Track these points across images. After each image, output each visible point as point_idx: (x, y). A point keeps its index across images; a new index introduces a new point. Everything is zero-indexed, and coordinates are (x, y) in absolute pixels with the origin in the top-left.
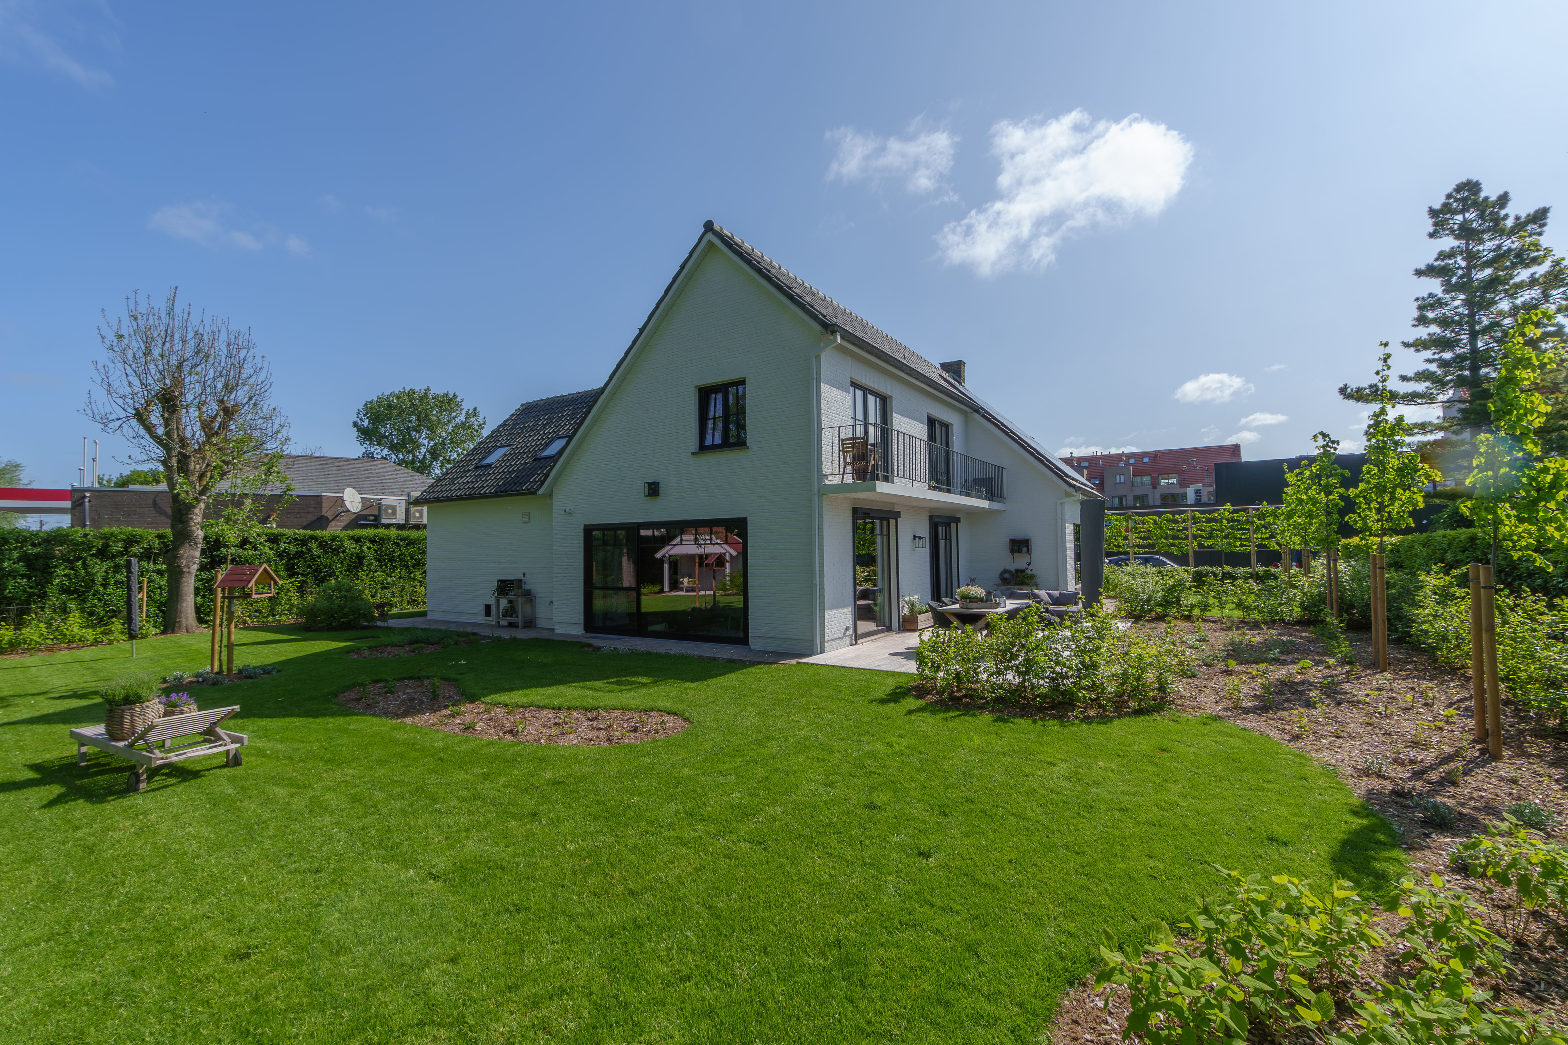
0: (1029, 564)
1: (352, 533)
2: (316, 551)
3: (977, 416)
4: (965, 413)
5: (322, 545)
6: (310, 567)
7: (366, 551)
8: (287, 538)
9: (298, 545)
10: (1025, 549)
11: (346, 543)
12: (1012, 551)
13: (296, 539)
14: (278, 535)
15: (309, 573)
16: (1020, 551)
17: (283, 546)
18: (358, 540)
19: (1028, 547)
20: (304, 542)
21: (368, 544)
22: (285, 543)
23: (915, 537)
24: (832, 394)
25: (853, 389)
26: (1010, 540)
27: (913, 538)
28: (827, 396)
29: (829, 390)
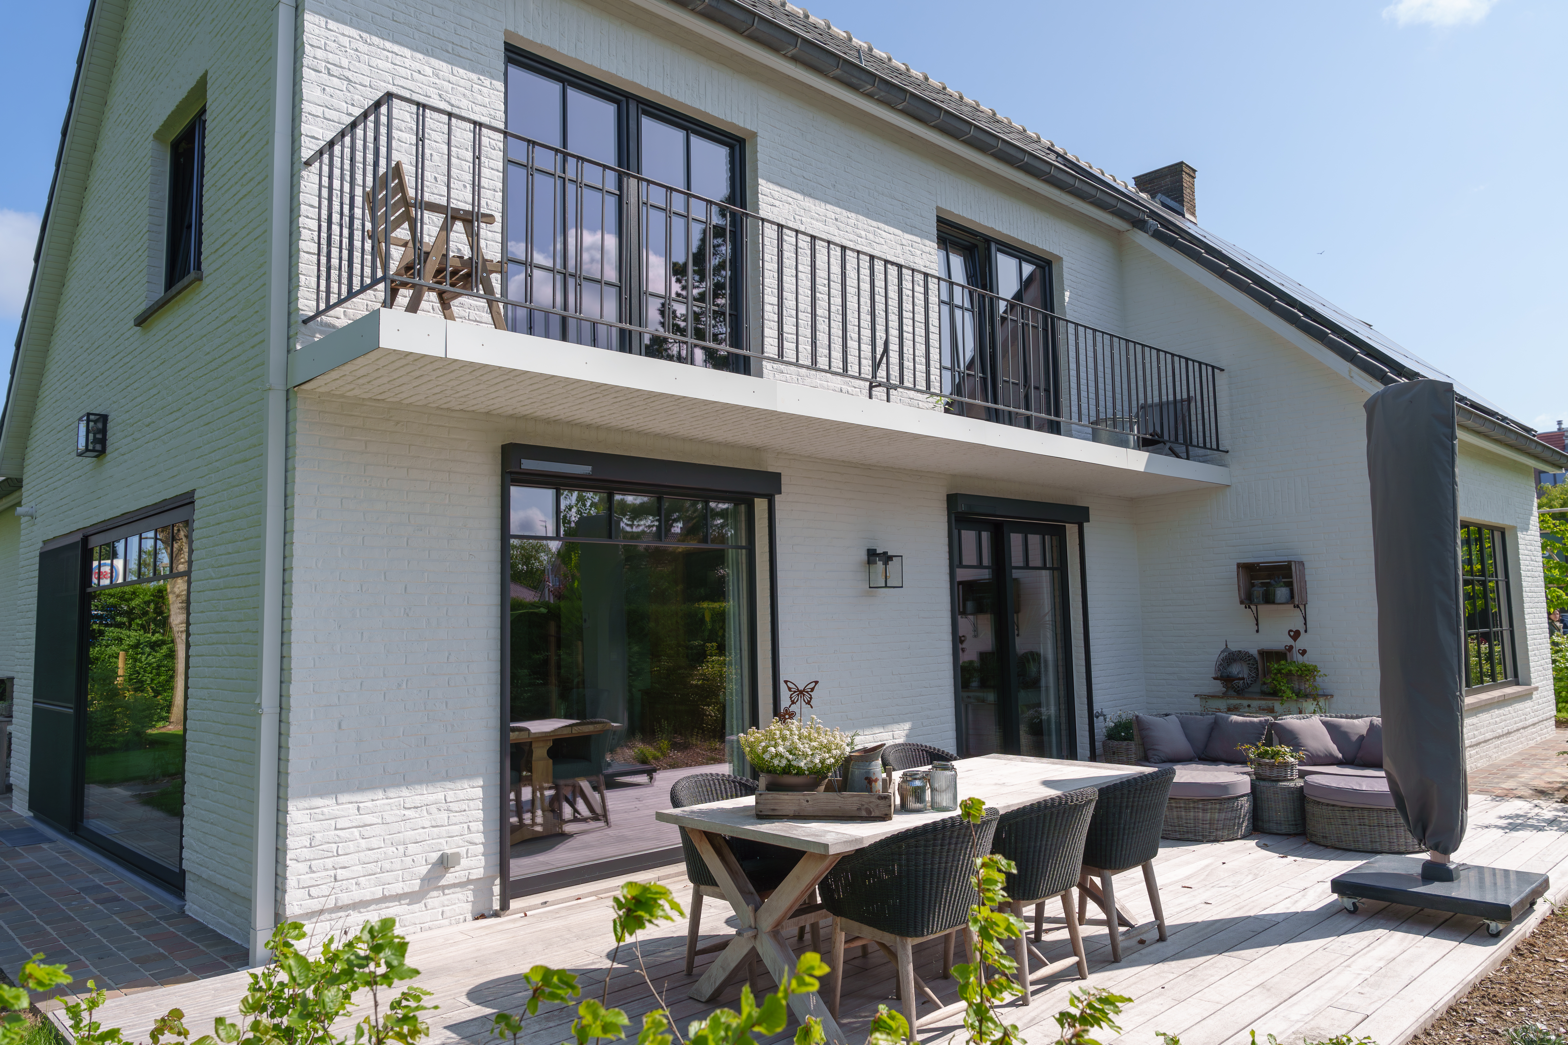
0: (1296, 635)
3: (1142, 239)
4: (1115, 238)
10: (1282, 593)
12: (1248, 600)
16: (1269, 599)
19: (1290, 585)
23: (872, 555)
24: (382, 64)
25: (513, 70)
26: (1239, 566)
27: (865, 557)
28: (345, 63)
29: (364, 48)
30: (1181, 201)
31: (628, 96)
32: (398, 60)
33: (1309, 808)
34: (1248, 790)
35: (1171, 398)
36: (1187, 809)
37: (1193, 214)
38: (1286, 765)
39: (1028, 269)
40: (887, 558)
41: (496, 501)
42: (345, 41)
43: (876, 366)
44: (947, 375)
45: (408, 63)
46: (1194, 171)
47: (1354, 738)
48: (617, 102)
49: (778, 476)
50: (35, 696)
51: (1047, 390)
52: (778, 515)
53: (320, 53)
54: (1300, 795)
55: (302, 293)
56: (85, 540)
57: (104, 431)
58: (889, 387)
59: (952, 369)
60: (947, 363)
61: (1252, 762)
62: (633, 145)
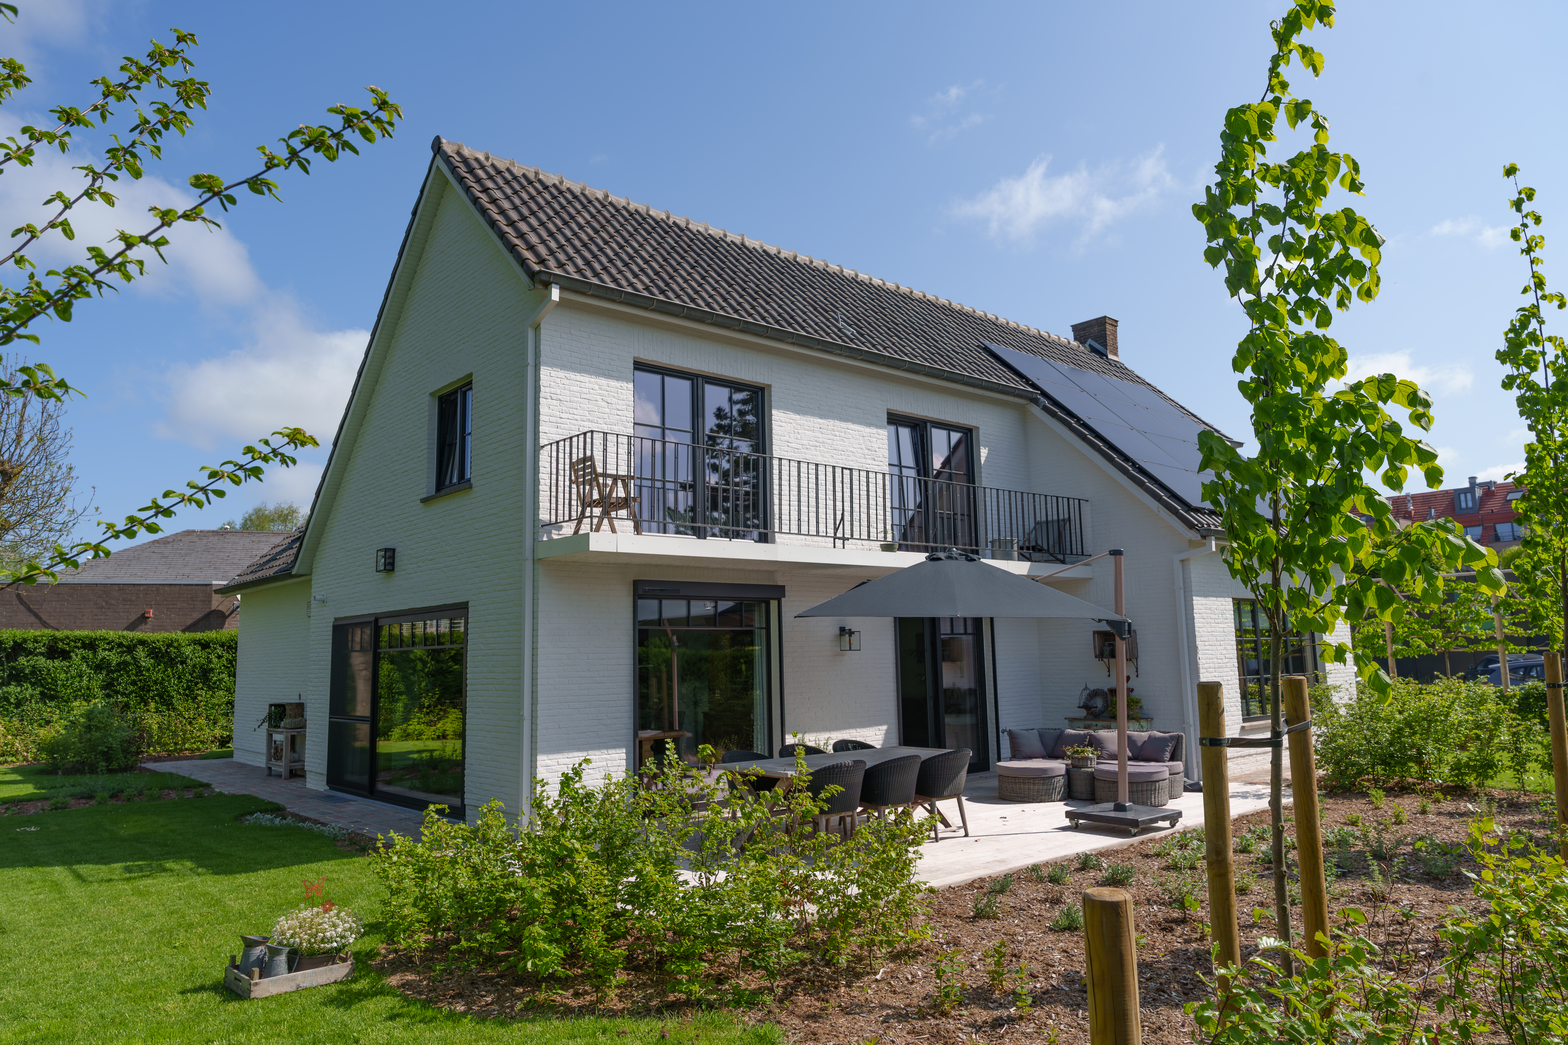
1: (199, 635)
2: (146, 662)
5: (155, 653)
6: (134, 683)
7: (215, 660)
8: (108, 644)
9: (123, 652)
11: (188, 651)
12: (1101, 655)
13: (120, 645)
14: (96, 639)
15: (132, 692)
17: (101, 654)
18: (205, 645)
20: (130, 649)
21: (219, 651)
22: (105, 650)
23: (842, 630)
24: (575, 388)
25: (637, 373)
26: (1094, 632)
27: (838, 632)
28: (558, 392)
29: (566, 382)
30: (1105, 345)
31: (697, 376)
32: (583, 385)
33: (1097, 784)
34: (1063, 772)
35: (1055, 518)
36: (1024, 783)
37: (1116, 354)
38: (1087, 758)
39: (955, 436)
40: (851, 633)
41: (631, 610)
42: (558, 380)
43: (836, 530)
44: (896, 512)
45: (587, 385)
46: (1116, 321)
47: (1140, 744)
48: (692, 380)
49: (783, 587)
50: (331, 713)
51: (969, 516)
52: (783, 609)
53: (548, 389)
54: (1092, 777)
55: (541, 511)
56: (376, 620)
57: (393, 557)
58: (844, 539)
59: (900, 509)
60: (896, 505)
61: (1069, 757)
62: (700, 404)
